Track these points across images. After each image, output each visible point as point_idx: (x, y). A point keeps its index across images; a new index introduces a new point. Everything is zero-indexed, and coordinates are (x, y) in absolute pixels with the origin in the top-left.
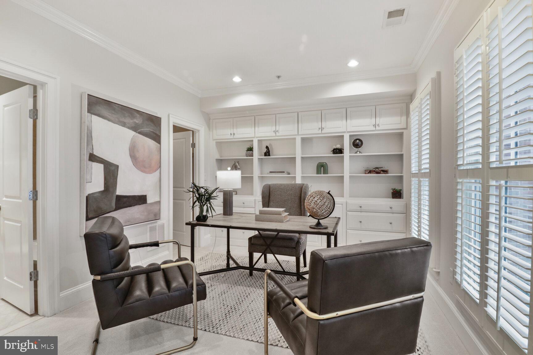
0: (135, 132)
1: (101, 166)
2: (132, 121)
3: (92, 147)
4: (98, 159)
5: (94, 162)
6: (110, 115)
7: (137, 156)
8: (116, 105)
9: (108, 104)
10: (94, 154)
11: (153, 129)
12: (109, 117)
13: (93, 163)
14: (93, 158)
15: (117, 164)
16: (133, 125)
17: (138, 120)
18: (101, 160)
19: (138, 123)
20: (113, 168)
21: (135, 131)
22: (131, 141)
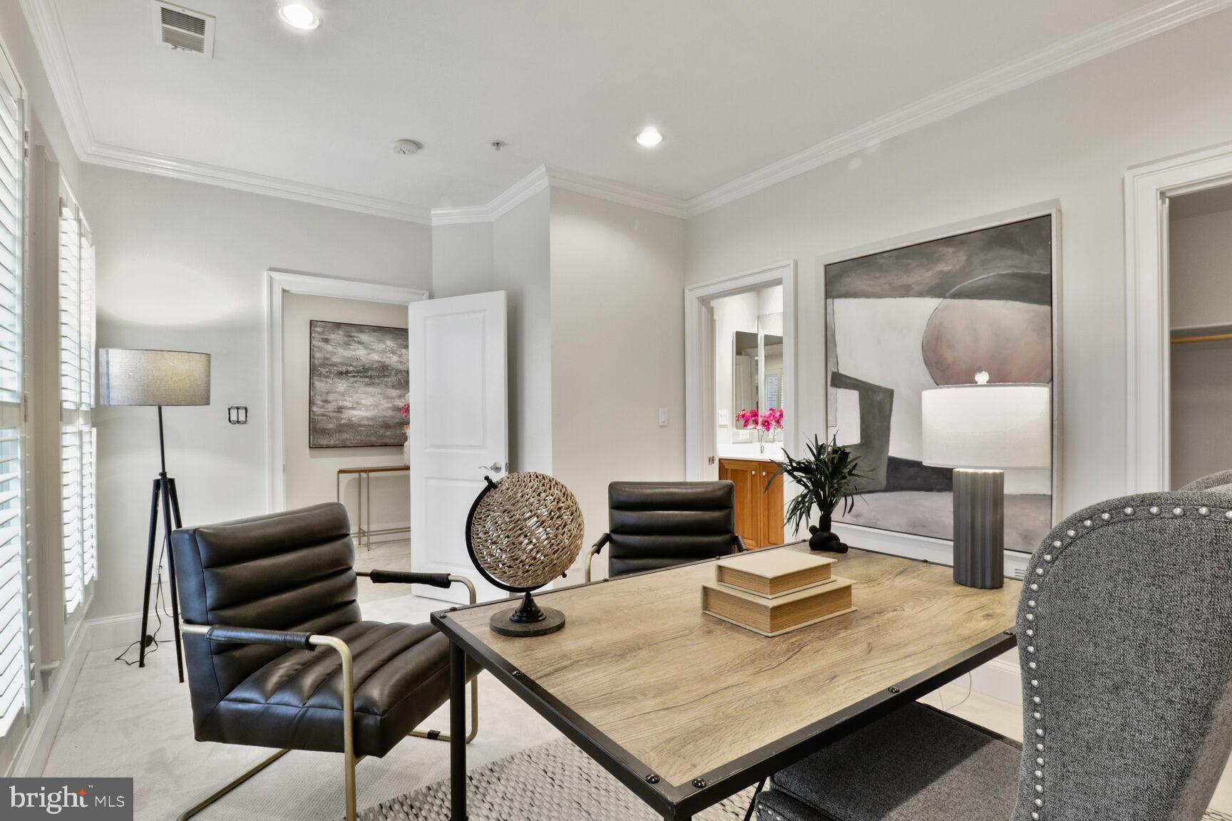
0: (940, 298)
1: (854, 395)
2: (929, 274)
3: (835, 360)
4: (848, 381)
5: (839, 387)
6: (869, 285)
7: (950, 360)
8: (885, 255)
9: (866, 263)
10: (840, 372)
11: (1013, 266)
12: (869, 289)
13: (838, 389)
14: (839, 380)
15: (890, 387)
16: (935, 282)
17: (951, 263)
18: (853, 382)
19: (951, 270)
20: (879, 397)
21: (942, 295)
22: (928, 325)
